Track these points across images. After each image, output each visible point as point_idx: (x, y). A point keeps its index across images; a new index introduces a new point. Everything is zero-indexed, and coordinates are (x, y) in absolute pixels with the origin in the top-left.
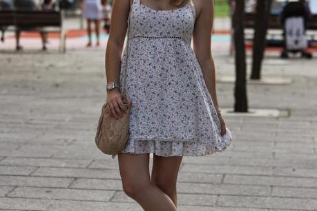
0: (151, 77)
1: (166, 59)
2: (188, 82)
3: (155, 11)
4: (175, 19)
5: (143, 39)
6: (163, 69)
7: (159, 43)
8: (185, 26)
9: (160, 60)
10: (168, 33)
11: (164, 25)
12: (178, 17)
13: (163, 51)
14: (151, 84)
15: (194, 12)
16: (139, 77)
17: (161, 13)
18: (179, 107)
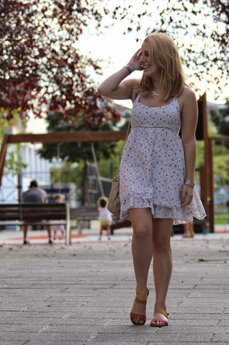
0: (146, 157)
1: (156, 144)
2: (171, 162)
3: (148, 108)
4: (162, 113)
5: (140, 128)
6: (153, 151)
7: (151, 131)
8: (170, 119)
9: (151, 144)
10: (158, 124)
11: (154, 118)
12: (164, 112)
13: (153, 137)
14: (146, 162)
15: (179, 107)
16: (138, 157)
17: (152, 109)
18: (164, 180)
